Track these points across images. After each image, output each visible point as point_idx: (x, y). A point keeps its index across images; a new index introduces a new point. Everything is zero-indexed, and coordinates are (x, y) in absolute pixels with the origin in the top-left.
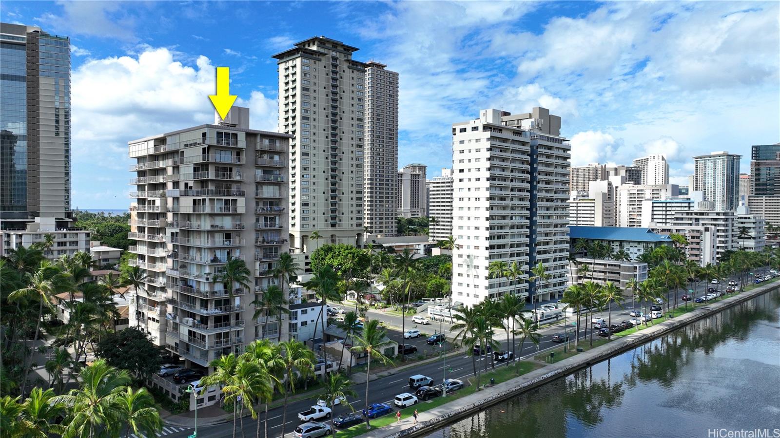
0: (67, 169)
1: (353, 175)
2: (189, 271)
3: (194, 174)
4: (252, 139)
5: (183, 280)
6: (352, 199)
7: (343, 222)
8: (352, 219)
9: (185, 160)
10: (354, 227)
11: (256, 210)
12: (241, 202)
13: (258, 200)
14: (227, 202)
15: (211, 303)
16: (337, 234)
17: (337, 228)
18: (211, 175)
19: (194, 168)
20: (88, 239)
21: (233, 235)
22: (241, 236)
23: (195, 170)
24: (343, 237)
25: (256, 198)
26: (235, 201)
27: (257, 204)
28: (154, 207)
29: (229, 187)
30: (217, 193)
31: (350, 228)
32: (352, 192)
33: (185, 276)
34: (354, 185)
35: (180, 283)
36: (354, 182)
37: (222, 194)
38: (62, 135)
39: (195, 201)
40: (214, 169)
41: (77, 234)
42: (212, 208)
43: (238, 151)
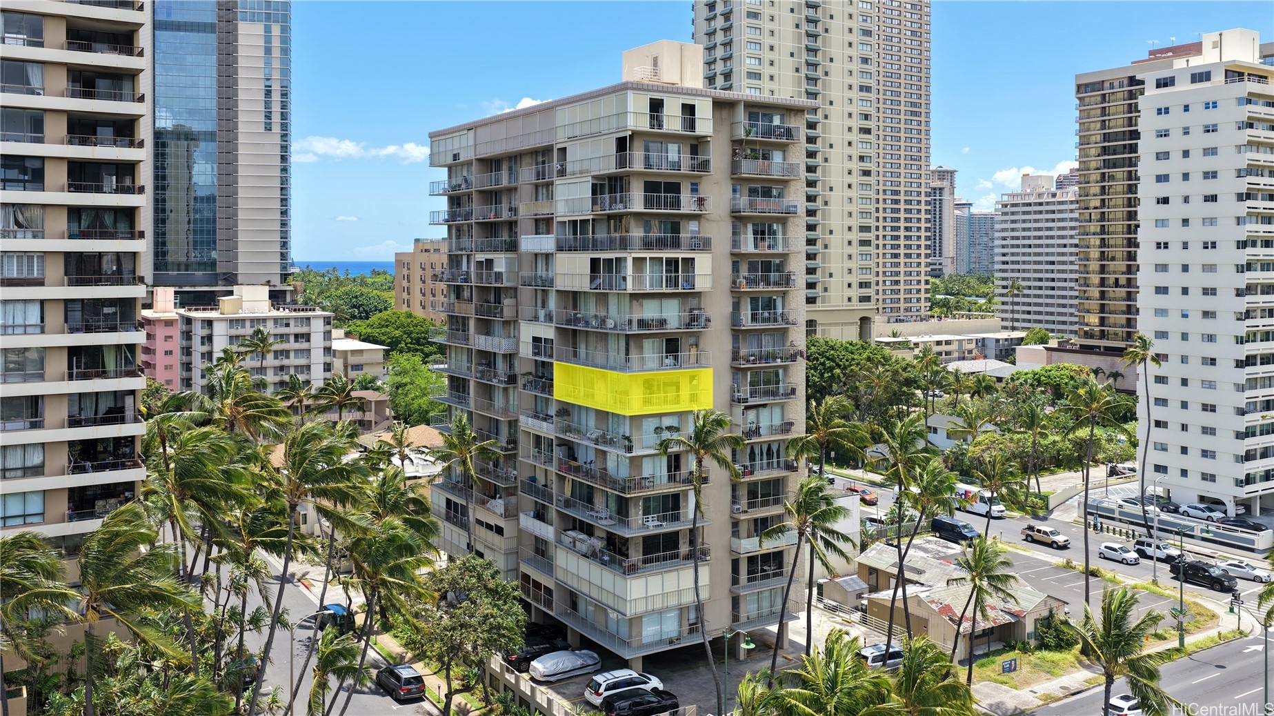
0: (284, 192)
1: (853, 193)
2: (574, 425)
3: (594, 202)
4: (725, 113)
5: (563, 443)
6: (850, 243)
7: (832, 293)
8: (849, 285)
9: (569, 168)
10: (855, 304)
11: (734, 282)
12: (703, 264)
13: (737, 259)
14: (672, 264)
15: (636, 505)
16: (819, 319)
17: (819, 306)
18: (637, 203)
19: (594, 187)
20: (328, 328)
21: (684, 344)
22: (701, 346)
23: (595, 190)
24: (830, 324)
25: (732, 254)
26: (689, 262)
27: (736, 267)
28: (489, 276)
29: (676, 228)
30: (647, 245)
31: (846, 305)
32: (850, 229)
33: (570, 437)
34: (854, 215)
35: (558, 453)
36: (854, 208)
37: (661, 244)
38: (276, 129)
39: (594, 263)
40: (642, 185)
41: (308, 319)
42: (638, 280)
43: (695, 142)
